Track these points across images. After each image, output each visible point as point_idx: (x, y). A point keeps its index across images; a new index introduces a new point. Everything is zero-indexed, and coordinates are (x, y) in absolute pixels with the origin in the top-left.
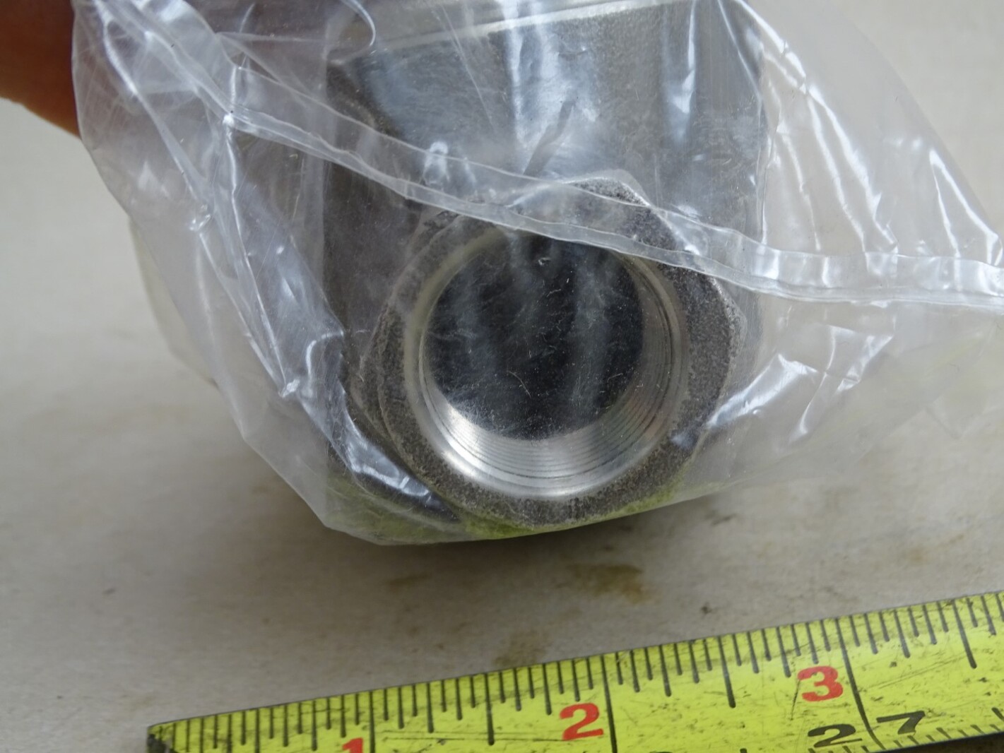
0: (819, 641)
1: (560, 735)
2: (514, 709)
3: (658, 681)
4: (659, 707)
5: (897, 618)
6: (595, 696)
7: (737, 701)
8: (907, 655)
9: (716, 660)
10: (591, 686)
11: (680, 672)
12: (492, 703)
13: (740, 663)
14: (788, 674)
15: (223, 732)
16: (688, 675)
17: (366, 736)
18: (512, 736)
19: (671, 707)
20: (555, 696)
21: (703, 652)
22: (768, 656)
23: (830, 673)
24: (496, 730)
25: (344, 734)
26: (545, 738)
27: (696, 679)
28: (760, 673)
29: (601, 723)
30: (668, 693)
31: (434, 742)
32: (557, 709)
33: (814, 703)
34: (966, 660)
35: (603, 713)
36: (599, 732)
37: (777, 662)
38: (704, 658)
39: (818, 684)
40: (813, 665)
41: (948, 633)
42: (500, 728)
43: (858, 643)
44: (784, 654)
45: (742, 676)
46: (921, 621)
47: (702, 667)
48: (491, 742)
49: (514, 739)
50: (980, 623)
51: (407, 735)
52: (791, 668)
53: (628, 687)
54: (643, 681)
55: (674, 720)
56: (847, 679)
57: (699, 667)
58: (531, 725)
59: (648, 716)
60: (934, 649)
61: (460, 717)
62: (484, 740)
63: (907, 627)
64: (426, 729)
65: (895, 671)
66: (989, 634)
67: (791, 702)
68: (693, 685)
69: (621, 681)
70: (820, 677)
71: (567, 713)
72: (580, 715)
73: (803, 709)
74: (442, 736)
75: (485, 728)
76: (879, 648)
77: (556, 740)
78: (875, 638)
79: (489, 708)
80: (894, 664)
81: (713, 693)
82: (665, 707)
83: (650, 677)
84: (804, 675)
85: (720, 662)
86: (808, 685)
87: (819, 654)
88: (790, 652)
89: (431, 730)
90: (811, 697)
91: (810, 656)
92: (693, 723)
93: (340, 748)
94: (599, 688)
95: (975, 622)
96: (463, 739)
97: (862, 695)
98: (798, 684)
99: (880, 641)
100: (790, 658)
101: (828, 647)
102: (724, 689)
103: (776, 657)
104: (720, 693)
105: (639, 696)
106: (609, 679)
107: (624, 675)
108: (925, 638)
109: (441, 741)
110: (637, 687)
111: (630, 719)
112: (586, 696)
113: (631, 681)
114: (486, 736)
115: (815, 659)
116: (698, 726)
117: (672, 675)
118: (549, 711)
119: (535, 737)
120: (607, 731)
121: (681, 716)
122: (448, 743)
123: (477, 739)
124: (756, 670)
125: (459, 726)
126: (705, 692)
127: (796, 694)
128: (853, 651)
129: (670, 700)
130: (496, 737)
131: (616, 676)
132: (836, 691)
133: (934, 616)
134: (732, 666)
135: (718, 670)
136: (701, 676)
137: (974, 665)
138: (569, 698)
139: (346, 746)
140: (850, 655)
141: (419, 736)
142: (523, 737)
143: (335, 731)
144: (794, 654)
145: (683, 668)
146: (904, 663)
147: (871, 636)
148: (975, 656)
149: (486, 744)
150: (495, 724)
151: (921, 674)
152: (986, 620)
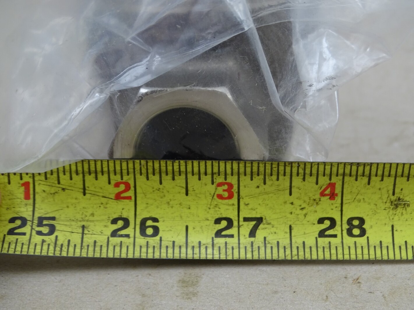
0: (229, 171)
1: (113, 196)
2: (94, 179)
3: (157, 177)
4: (156, 189)
5: (265, 166)
6: (129, 179)
7: (189, 192)
8: (265, 183)
9: (183, 172)
10: (128, 174)
11: (167, 174)
12: (85, 174)
13: (193, 175)
14: (213, 183)
16: (170, 176)
17: (31, 181)
18: (93, 193)
19: (161, 190)
20: (112, 176)
21: (178, 167)
22: (206, 174)
23: (230, 186)
24: (87, 188)
25: (21, 179)
26: (107, 196)
27: (173, 179)
28: (201, 181)
29: (131, 193)
30: (161, 183)
31: (60, 189)
32: (113, 182)
33: (220, 201)
34: (288, 191)
35: (132, 188)
36: (129, 198)
37: (209, 177)
38: (178, 170)
39: (224, 190)
40: (225, 181)
41: (285, 177)
42: (88, 187)
43: (245, 175)
44: (213, 174)
45: (193, 180)
46: (275, 169)
47: (176, 174)
48: (84, 194)
49: (94, 195)
50: (300, 175)
51: (48, 184)
52: (215, 181)
53: (143, 177)
54: (150, 176)
55: (162, 198)
56: (237, 190)
57: (175, 173)
58: (101, 188)
59: (151, 193)
60: (277, 183)
61: (71, 179)
62: (81, 192)
63: (268, 171)
64: (56, 182)
65: (258, 191)
66: (302, 180)
67: (211, 198)
68: (172, 181)
69: (141, 174)
70: (226, 187)
71: (117, 185)
72: (122, 187)
73: (215, 203)
74: (64, 187)
75: (82, 186)
76: (254, 178)
77: (112, 199)
78: (253, 174)
79: (84, 176)
80: (258, 187)
81: (180, 186)
82: (159, 190)
83: (154, 174)
84: (220, 185)
85: (185, 173)
86: (220, 191)
87: (227, 176)
88: (215, 173)
89: (59, 183)
90: (220, 197)
91: (224, 177)
92: (169, 201)
93: (20, 185)
94: (131, 175)
95: (298, 174)
96: (72, 190)
97: (241, 200)
98: (216, 189)
99: (255, 176)
100: (215, 176)
101: (232, 175)
102: (184, 186)
103: (209, 174)
104: (183, 187)
105: (148, 183)
106: (136, 172)
107: (143, 171)
108: (274, 177)
109: (63, 189)
110: (148, 179)
111: (144, 193)
112: (125, 178)
113: (145, 175)
114: (82, 191)
115: (226, 179)
116: (171, 203)
117: (163, 175)
118: (109, 183)
119: (104, 195)
120: (133, 198)
121: (165, 196)
122: (66, 191)
123: (78, 191)
124: (200, 179)
125: (71, 183)
126: (176, 186)
127: (214, 194)
128: (242, 177)
129: (161, 186)
130: (87, 191)
131: (139, 171)
132: (230, 197)
133: (281, 168)
134: (190, 176)
135: (183, 176)
136: (176, 177)
137: (291, 194)
138: (118, 178)
139: (23, 185)
140: (241, 179)
141: (54, 185)
142: (98, 194)
143: (18, 177)
144: (217, 175)
145: (168, 173)
146: (262, 187)
147: (252, 173)
148: (293, 190)
149: (82, 195)
150: (86, 185)
151: (268, 194)
152: (303, 174)
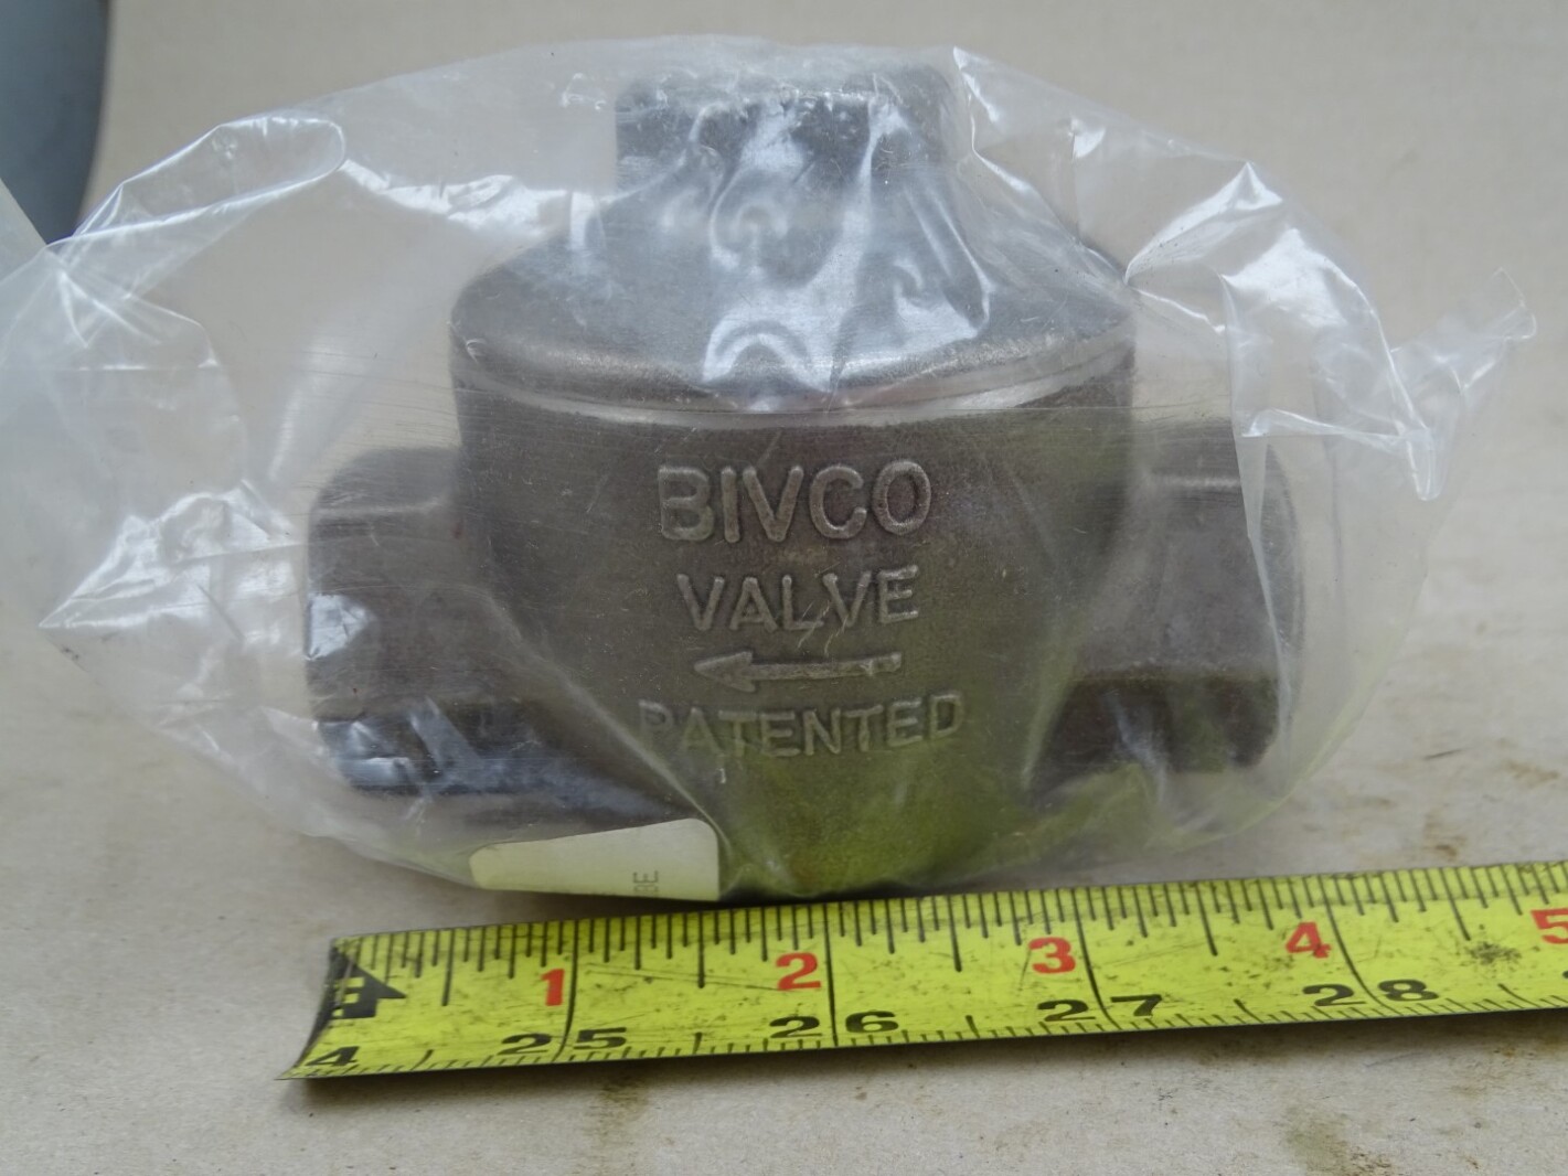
0: (1053, 911)
1: (774, 984)
2: (728, 953)
3: (882, 937)
4: (882, 964)
5: (1136, 895)
6: (814, 946)
7: (963, 965)
8: (1145, 934)
9: (944, 920)
10: (811, 934)
11: (905, 929)
12: (706, 944)
13: (969, 925)
14: (1019, 942)
15: (413, 951)
16: (913, 933)
17: (567, 967)
18: (723, 981)
19: (893, 964)
20: (772, 942)
21: (931, 911)
22: (999, 922)
23: (1063, 946)
24: (707, 972)
25: (544, 963)
26: (759, 985)
27: (922, 939)
28: (989, 939)
29: (819, 975)
30: (892, 950)
31: (640, 980)
32: (773, 956)
33: (1044, 976)
34: (1206, 947)
35: (822, 966)
36: (816, 985)
37: (1008, 929)
38: (931, 917)
39: (1050, 956)
40: (1046, 936)
41: (1190, 917)
42: (711, 971)
43: (1094, 917)
44: (1016, 921)
45: (970, 939)
46: (1161, 901)
47: (929, 926)
48: (701, 984)
49: (726, 984)
50: (1223, 909)
51: (611, 970)
52: (1022, 936)
53: (849, 940)
54: (866, 935)
55: (896, 979)
56: (1080, 953)
57: (926, 926)
58: (744, 971)
59: (869, 972)
60: (1173, 931)
61: (670, 955)
62: (693, 982)
63: (1146, 905)
64: (632, 965)
65: (1132, 951)
66: (1232, 921)
67: (1020, 971)
68: (919, 944)
69: (843, 933)
70: (1052, 948)
71: (784, 961)
72: (797, 965)
73: (1033, 980)
74: (650, 974)
75: (696, 970)
76: (1115, 925)
77: (770, 989)
78: (1112, 914)
79: (701, 948)
80: (1130, 943)
81: (940, 954)
82: (888, 964)
83: (874, 931)
84: (1036, 944)
85: (948, 923)
86: (1040, 956)
87: (1052, 924)
88: (1022, 919)
89: (638, 966)
90: (1041, 968)
91: (1043, 925)
92: (915, 983)
93: (538, 978)
94: (819, 939)
95: (1218, 908)
96: (671, 979)
97: (1095, 971)
98: (1029, 954)
99: (1117, 918)
100: (1022, 926)
101: (1062, 918)
102: (950, 951)
103: (1007, 922)
104: (947, 956)
105: (862, 951)
106: (831, 929)
107: (847, 927)
108: (1164, 919)
109: (648, 980)
110: (859, 942)
111: (851, 974)
112: (804, 945)
113: (854, 933)
114: (696, 979)
115: (1048, 930)
116: (921, 987)
117: (897, 932)
118: (765, 958)
119: (747, 983)
120: (825, 984)
121: (903, 975)
122: (655, 982)
123: (686, 981)
124: (986, 935)
125: (668, 965)
126: (931, 953)
127: (1026, 964)
128: (1088, 924)
129: (893, 957)
130: (707, 980)
131: (838, 927)
132: (1068, 965)
133: (1175, 897)
134: (960, 929)
135: (945, 932)
136: (928, 935)
137: (1214, 952)
138: (786, 946)
139: (546, 977)
140: (1085, 929)
141: (624, 972)
142: (736, 982)
143: (536, 959)
144: (1027, 922)
145: (909, 925)
146: (1141, 943)
147: (1108, 912)
148: (1218, 944)
149: (695, 987)
150: (707, 966)
151: (1159, 956)
152: (1229, 907)
